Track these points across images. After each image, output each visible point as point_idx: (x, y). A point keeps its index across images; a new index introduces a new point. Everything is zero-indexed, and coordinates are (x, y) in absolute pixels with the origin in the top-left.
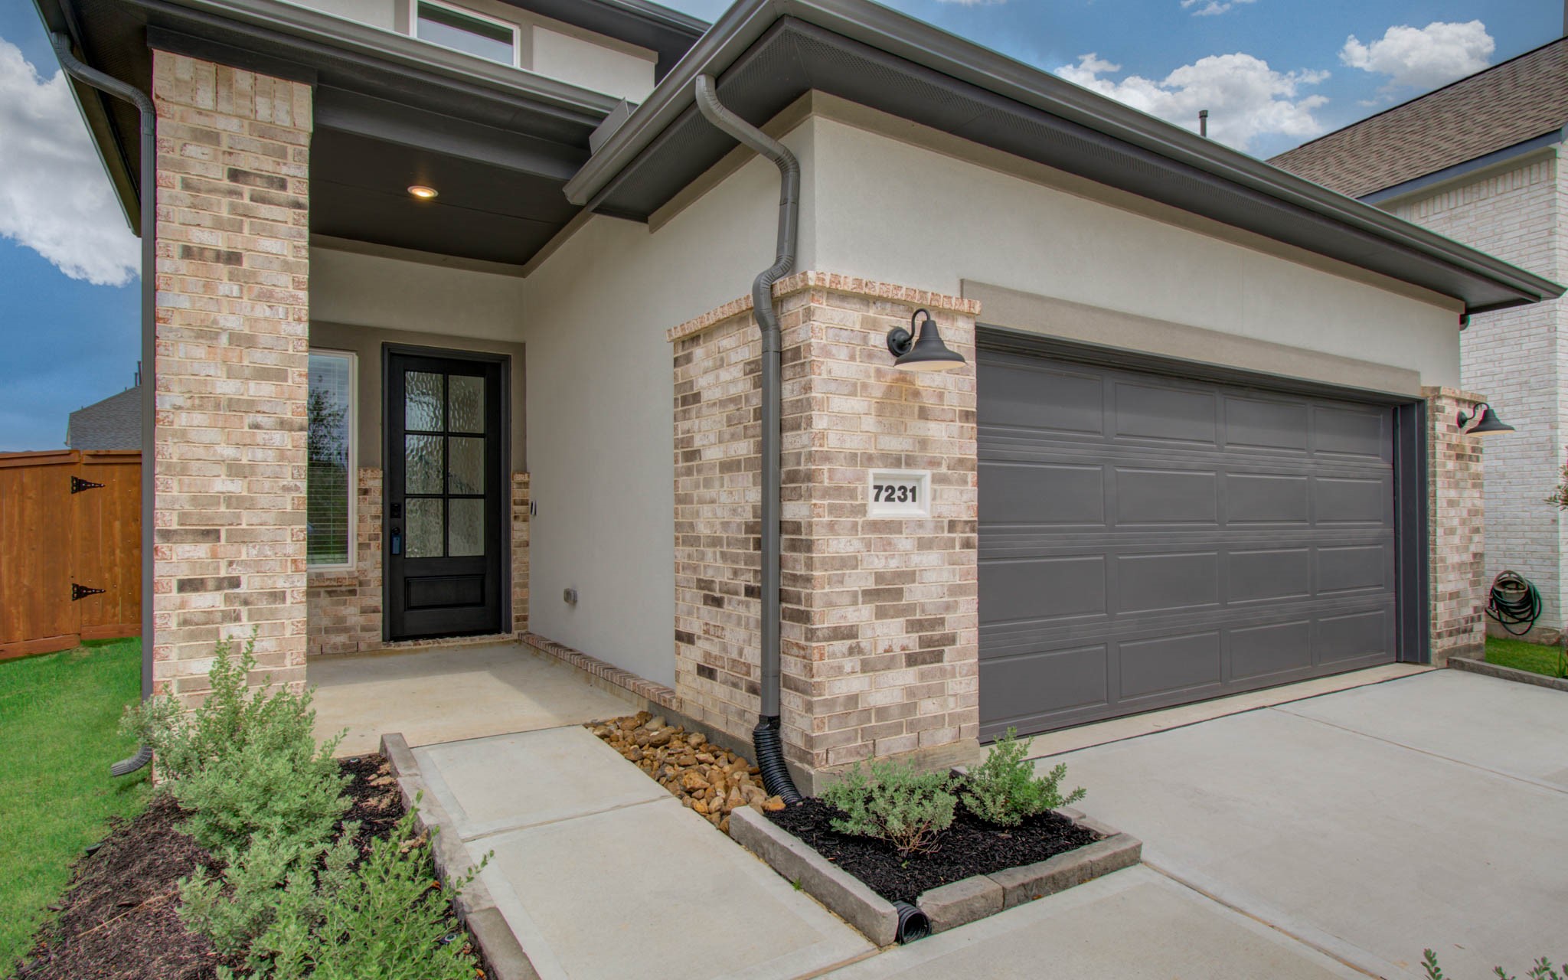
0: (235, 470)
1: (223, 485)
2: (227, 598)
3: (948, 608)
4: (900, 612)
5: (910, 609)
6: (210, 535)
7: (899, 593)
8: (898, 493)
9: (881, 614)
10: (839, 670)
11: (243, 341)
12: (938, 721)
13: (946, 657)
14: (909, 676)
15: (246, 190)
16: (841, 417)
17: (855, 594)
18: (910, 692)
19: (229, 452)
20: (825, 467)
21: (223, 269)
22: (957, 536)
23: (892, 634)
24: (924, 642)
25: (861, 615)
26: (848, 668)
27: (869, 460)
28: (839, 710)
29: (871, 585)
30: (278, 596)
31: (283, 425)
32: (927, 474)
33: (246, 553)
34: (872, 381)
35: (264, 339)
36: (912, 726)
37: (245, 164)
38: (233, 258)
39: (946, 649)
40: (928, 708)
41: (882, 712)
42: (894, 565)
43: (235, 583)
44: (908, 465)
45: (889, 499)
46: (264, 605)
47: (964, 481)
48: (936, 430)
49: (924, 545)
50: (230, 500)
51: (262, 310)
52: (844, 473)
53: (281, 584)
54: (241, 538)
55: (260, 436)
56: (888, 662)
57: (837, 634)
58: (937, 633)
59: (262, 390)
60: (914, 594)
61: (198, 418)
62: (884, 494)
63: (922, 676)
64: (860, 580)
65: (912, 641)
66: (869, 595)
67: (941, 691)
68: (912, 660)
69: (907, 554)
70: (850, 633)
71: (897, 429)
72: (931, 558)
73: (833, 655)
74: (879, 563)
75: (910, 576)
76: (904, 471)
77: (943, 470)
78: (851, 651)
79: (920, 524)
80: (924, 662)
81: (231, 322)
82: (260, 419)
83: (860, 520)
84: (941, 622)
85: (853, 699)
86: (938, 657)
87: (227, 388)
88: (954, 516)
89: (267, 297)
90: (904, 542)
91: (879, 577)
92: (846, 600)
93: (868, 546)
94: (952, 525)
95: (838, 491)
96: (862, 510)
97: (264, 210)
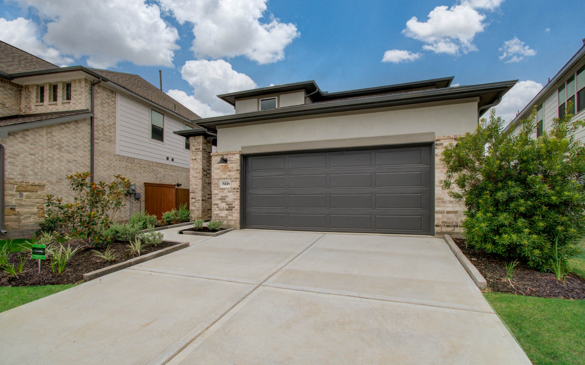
0: (196, 185)
1: (195, 187)
2: (195, 200)
3: (233, 202)
4: (225, 202)
5: (227, 202)
6: (194, 193)
7: (225, 199)
8: (227, 184)
9: (222, 202)
10: (215, 210)
11: (196, 169)
12: (232, 220)
13: (233, 210)
14: (227, 212)
15: (197, 151)
16: (216, 173)
17: (218, 199)
18: (227, 215)
19: (195, 183)
20: (214, 181)
21: (195, 161)
22: (235, 190)
23: (223, 205)
24: (229, 207)
25: (219, 202)
26: (217, 210)
27: (220, 179)
28: (215, 216)
29: (220, 198)
30: (199, 200)
31: (200, 179)
32: (230, 180)
33: (197, 195)
34: (221, 167)
35: (198, 169)
36: (227, 220)
37: (197, 148)
38: (196, 159)
39: (233, 209)
40: (230, 218)
41: (222, 217)
42: (224, 195)
43: (195, 198)
44: (226, 179)
45: (225, 185)
46: (198, 201)
47: (236, 181)
48: (232, 173)
49: (229, 192)
50: (196, 188)
51: (198, 165)
52: (216, 181)
53: (199, 199)
54: (196, 193)
55: (198, 180)
56: (223, 210)
57: (215, 204)
58: (231, 206)
59: (198, 175)
60: (227, 199)
61: (193, 179)
62: (224, 184)
63: (229, 212)
64: (219, 197)
65: (227, 207)
66: (220, 199)
67: (232, 215)
68: (227, 210)
69: (226, 193)
70: (217, 204)
71: (225, 174)
72: (230, 194)
73: (214, 207)
74: (222, 194)
75: (227, 197)
76: (226, 180)
77: (233, 180)
78: (217, 207)
79: (229, 189)
80: (229, 210)
81: (195, 167)
82: (198, 178)
83: (219, 188)
84: (232, 204)
85: (217, 214)
86: (232, 210)
87: (195, 175)
88: (234, 187)
89: (198, 163)
90: (226, 191)
91: (222, 197)
92: (216, 200)
93: (220, 192)
94: (234, 189)
95: (215, 184)
96: (219, 186)
97: (198, 153)
